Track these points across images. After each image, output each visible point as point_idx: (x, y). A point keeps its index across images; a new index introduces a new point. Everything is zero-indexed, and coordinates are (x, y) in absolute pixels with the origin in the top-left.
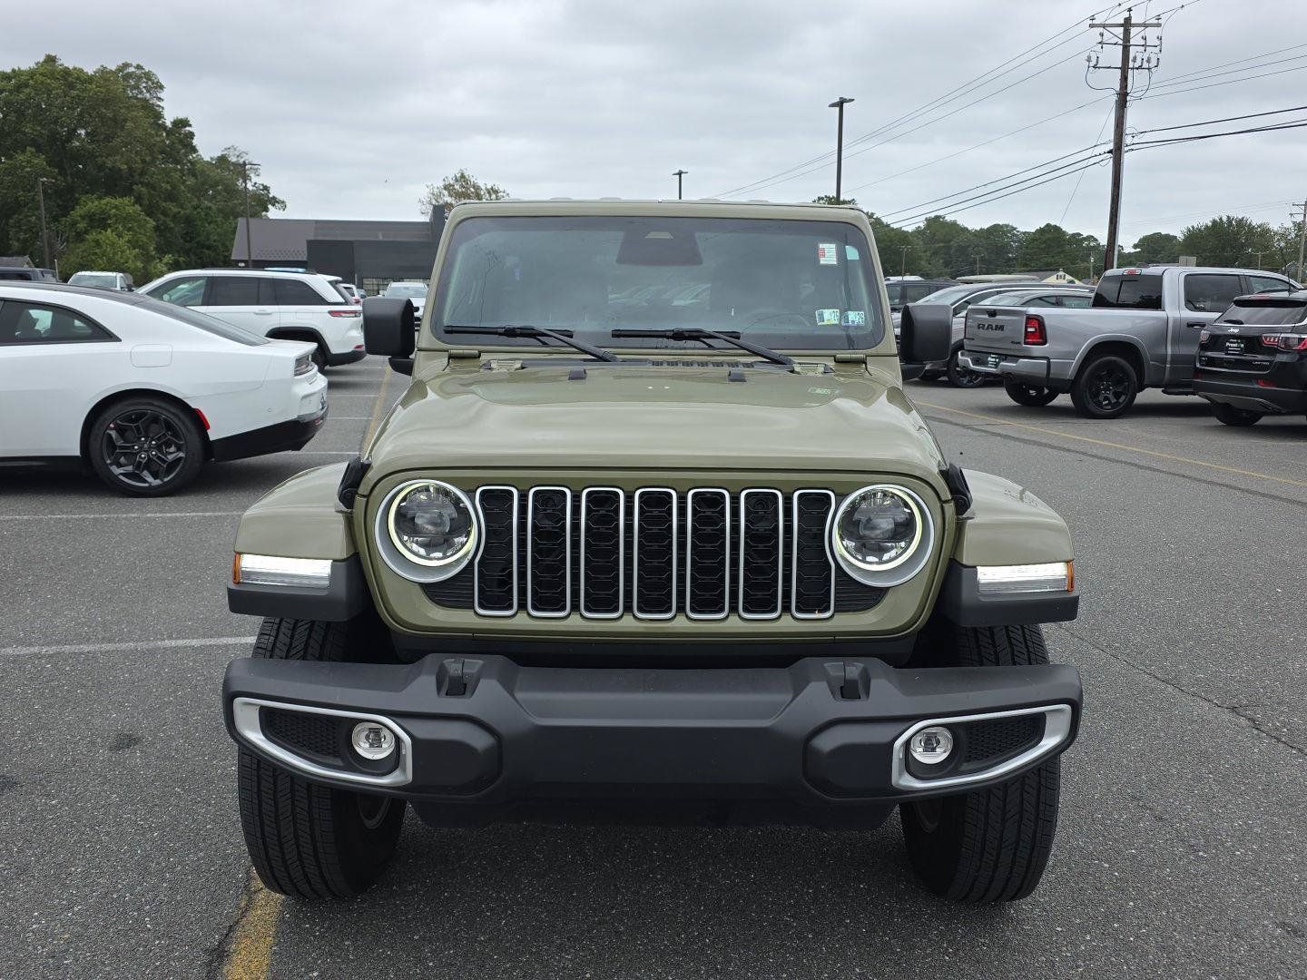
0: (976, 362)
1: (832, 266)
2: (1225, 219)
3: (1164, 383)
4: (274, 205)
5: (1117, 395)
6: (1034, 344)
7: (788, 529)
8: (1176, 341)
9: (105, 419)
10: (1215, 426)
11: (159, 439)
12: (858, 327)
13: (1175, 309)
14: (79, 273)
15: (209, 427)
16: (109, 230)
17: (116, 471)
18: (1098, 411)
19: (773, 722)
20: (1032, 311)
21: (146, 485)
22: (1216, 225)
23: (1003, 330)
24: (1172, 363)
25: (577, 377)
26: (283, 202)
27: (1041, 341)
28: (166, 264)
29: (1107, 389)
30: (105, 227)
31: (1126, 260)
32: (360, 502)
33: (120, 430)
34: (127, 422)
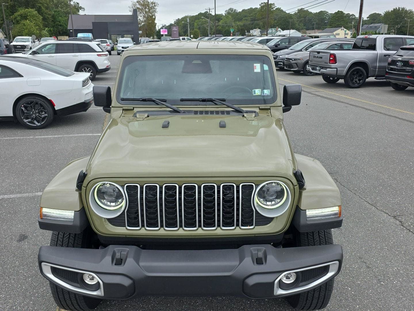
0: (313, 69)
1: (258, 73)
2: (398, 8)
3: (375, 76)
4: (81, 9)
5: (359, 80)
6: (332, 63)
7: (238, 198)
8: (380, 61)
9: (20, 104)
10: (392, 91)
11: (38, 110)
12: (268, 96)
13: (380, 50)
14: (17, 37)
15: (55, 106)
16: (27, 20)
17: (25, 121)
18: (353, 86)
19: (233, 273)
20: (332, 52)
21: (36, 125)
22: (395, 10)
23: (322, 58)
24: (378, 69)
25: (166, 126)
26: (84, 8)
27: (334, 62)
28: (47, 31)
29: (356, 78)
30: (26, 19)
31: (365, 22)
32: (83, 188)
33: (26, 107)
34: (27, 104)
